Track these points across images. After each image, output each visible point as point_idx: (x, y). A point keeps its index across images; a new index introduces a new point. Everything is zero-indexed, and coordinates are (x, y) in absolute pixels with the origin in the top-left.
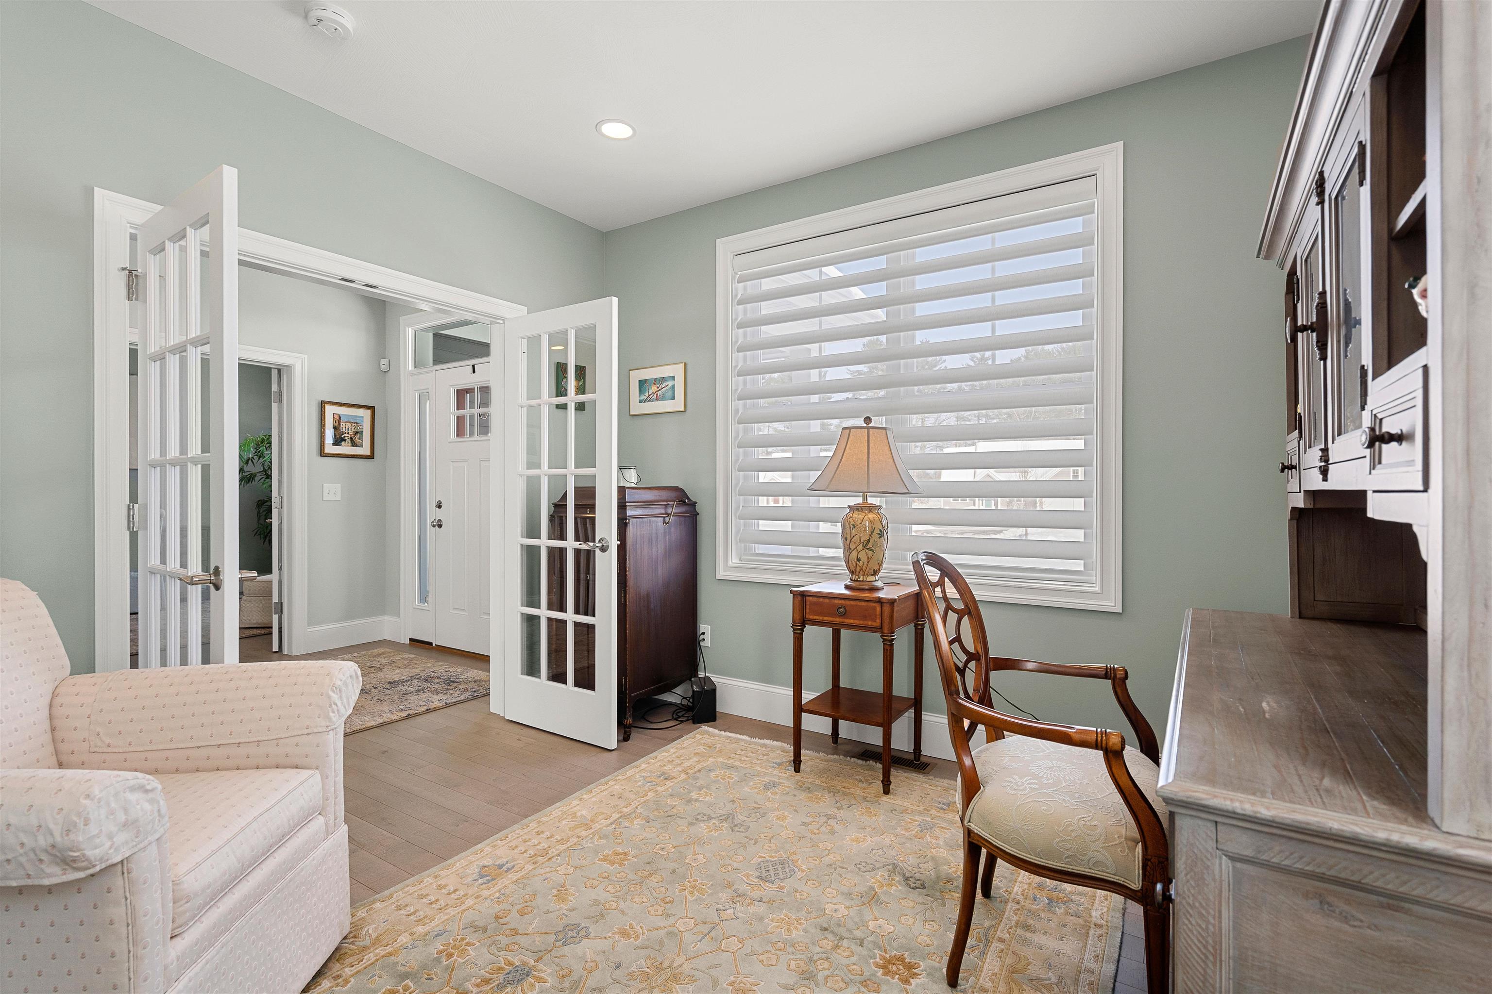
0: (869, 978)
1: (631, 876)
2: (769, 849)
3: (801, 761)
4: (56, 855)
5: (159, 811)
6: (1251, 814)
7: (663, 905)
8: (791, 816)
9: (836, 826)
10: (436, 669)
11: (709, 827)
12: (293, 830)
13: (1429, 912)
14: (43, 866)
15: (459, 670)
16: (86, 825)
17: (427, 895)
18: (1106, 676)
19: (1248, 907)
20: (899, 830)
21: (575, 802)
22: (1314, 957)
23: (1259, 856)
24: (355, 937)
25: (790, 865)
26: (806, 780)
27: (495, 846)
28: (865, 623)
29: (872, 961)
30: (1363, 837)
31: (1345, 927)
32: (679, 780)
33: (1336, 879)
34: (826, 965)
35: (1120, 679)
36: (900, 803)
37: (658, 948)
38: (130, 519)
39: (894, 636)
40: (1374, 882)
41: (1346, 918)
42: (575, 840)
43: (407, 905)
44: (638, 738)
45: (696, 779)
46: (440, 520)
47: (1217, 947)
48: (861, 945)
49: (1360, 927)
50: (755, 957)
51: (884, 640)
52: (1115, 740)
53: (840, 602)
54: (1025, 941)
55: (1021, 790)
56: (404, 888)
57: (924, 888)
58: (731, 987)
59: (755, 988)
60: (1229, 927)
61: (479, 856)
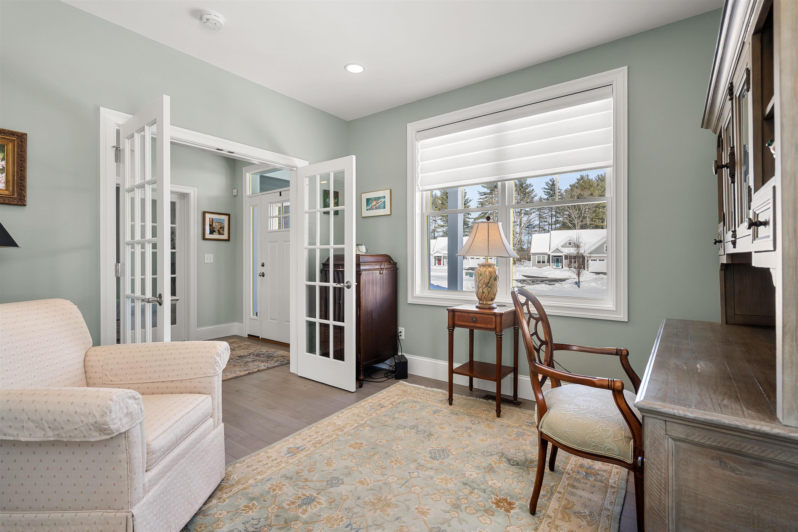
0: (488, 508)
1: (364, 455)
2: (436, 443)
3: (452, 399)
4: (97, 427)
5: (141, 409)
6: (683, 416)
7: (381, 469)
8: (448, 427)
9: (471, 433)
10: (262, 350)
11: (404, 432)
12: (199, 424)
13: (777, 466)
14: (91, 432)
15: (273, 351)
16: (110, 413)
17: (262, 461)
18: (617, 354)
19: (683, 464)
20: (505, 436)
21: (335, 418)
22: (717, 490)
23: (687, 438)
24: (227, 480)
25: (447, 452)
26: (456, 409)
27: (295, 438)
28: (487, 326)
29: (490, 500)
30: (741, 427)
31: (733, 474)
32: (388, 408)
33: (728, 450)
34: (466, 501)
35: (624, 355)
36: (506, 422)
37: (379, 490)
38: (117, 271)
39: (503, 333)
40: (748, 451)
41: (733, 470)
42: (336, 436)
43: (252, 465)
44: (367, 386)
45: (397, 407)
46: (263, 273)
47: (667, 485)
48: (484, 492)
49: (741, 474)
50: (429, 496)
51: (497, 335)
52: (618, 385)
53: (473, 315)
54: (573, 494)
55: (569, 412)
56: (250, 457)
57: (518, 465)
58: (417, 510)
59: (429, 511)
60: (673, 474)
61: (287, 443)
